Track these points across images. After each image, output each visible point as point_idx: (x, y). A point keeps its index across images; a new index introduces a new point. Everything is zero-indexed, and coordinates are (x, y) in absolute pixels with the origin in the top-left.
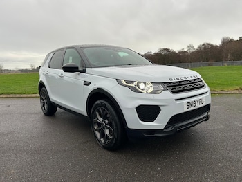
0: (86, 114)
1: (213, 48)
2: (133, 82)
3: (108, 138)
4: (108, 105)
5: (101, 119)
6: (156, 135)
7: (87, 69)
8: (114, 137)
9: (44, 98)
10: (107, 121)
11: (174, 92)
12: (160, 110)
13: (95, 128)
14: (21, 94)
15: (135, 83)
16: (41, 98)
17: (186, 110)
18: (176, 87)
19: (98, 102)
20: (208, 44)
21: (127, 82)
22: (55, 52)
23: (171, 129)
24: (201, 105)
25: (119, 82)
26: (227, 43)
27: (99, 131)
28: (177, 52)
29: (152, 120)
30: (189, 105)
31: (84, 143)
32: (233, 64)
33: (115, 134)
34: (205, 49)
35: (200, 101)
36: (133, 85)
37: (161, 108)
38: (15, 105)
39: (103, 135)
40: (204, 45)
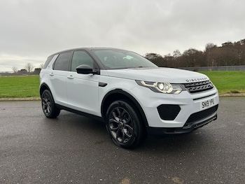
0: (100, 115)
1: (198, 53)
2: (152, 83)
3: (126, 137)
4: (127, 105)
5: (118, 119)
6: (176, 132)
7: (101, 71)
8: (134, 135)
9: (46, 100)
10: (124, 121)
11: (191, 92)
12: (180, 109)
13: (111, 127)
14: (14, 97)
15: (155, 84)
16: (43, 101)
17: (201, 109)
18: (192, 87)
19: (116, 102)
20: (193, 50)
21: (147, 82)
22: (59, 54)
23: (189, 127)
24: (213, 105)
25: (139, 82)
26: (211, 49)
27: (115, 131)
28: (163, 57)
29: (173, 118)
30: (204, 104)
31: (99, 143)
32: (216, 69)
33: (136, 133)
34: (190, 54)
35: (212, 101)
36: (153, 86)
37: (181, 107)
38: (10, 109)
39: (120, 134)
40: (189, 50)
